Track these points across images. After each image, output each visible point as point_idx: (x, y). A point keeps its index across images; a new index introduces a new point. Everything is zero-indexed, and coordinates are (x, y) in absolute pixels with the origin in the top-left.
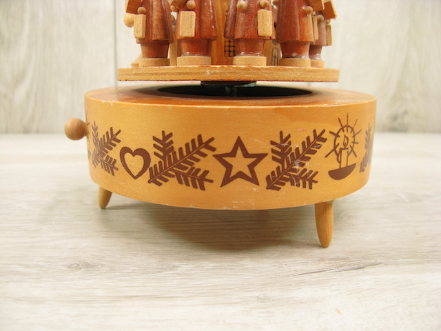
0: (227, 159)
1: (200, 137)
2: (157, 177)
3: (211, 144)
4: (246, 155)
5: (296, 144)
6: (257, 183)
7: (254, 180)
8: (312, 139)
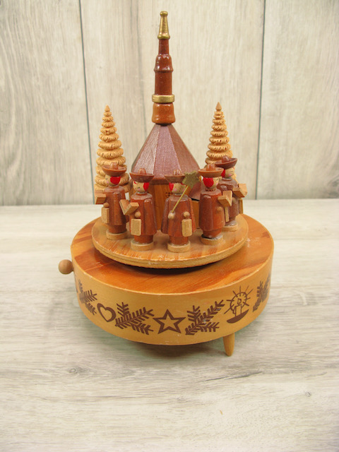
0: (161, 320)
1: (144, 308)
2: (120, 324)
3: (151, 312)
4: (172, 318)
5: (203, 310)
6: (180, 332)
7: (178, 330)
8: (214, 306)
